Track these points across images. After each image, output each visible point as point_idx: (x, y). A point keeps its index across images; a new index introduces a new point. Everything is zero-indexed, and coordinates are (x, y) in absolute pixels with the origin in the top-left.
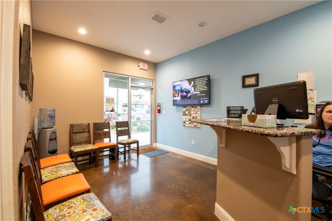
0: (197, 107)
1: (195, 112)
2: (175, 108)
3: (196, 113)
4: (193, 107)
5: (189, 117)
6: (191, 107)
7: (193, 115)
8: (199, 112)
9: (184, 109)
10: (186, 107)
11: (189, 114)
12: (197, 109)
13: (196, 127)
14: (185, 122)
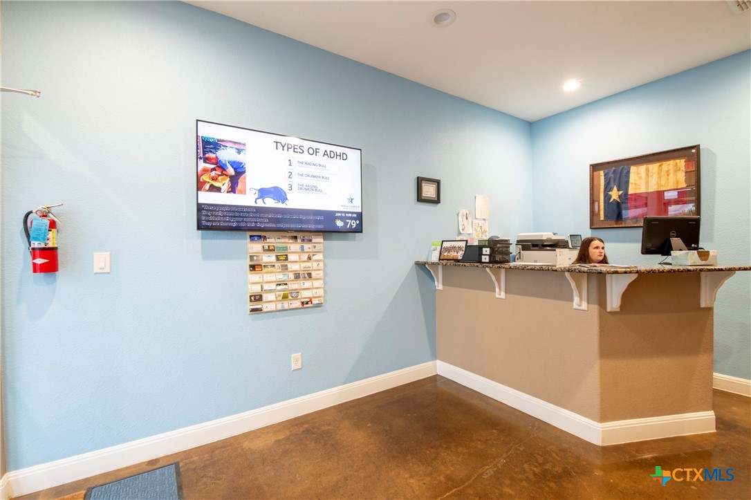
0: (314, 240)
1: (305, 257)
2: (199, 241)
3: (309, 258)
4: (296, 238)
5: (281, 277)
6: (287, 240)
7: (295, 267)
8: (319, 257)
9: (257, 247)
10: (265, 238)
11: (278, 265)
12: (310, 245)
13: (310, 305)
14: (257, 298)
